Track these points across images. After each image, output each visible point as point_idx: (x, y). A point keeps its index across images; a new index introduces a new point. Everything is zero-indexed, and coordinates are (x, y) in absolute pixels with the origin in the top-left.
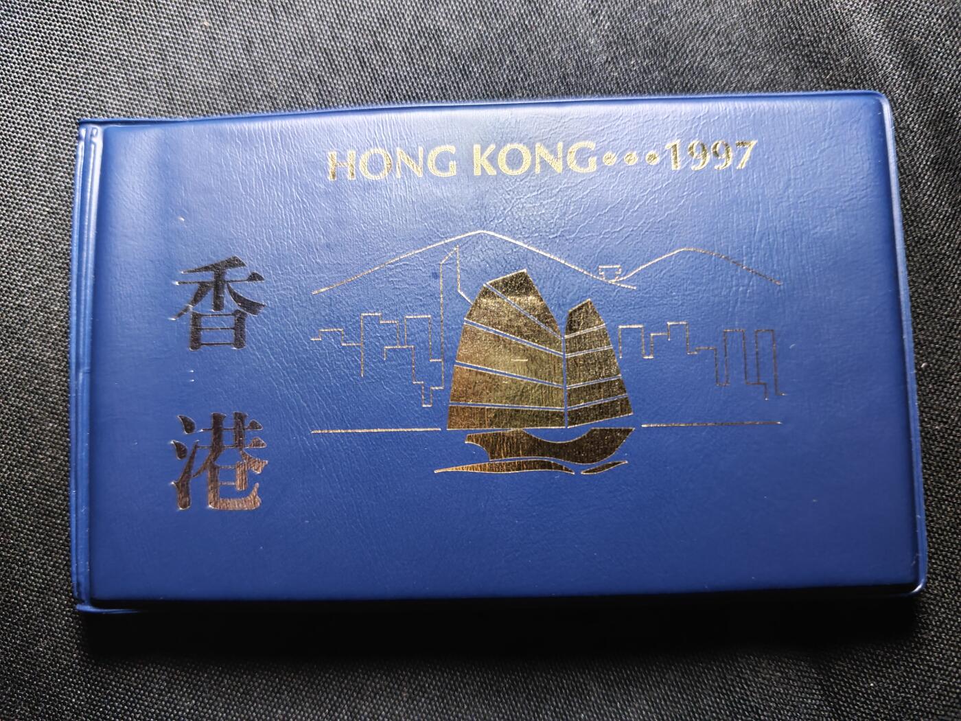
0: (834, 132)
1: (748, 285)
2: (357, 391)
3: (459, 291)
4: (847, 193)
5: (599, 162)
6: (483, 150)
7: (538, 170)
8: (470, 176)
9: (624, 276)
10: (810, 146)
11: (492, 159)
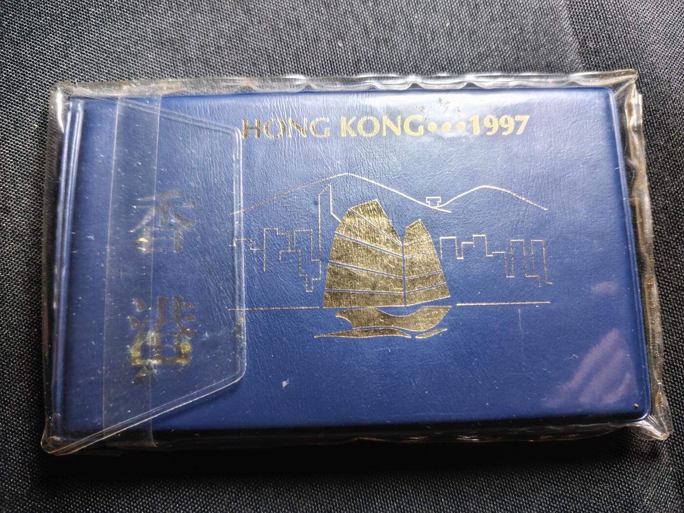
0: (579, 111)
1: (526, 211)
2: (260, 281)
3: (332, 213)
4: (588, 151)
5: (426, 129)
6: (347, 121)
7: (384, 133)
8: (338, 137)
9: (443, 204)
10: (564, 120)
11: (354, 126)
